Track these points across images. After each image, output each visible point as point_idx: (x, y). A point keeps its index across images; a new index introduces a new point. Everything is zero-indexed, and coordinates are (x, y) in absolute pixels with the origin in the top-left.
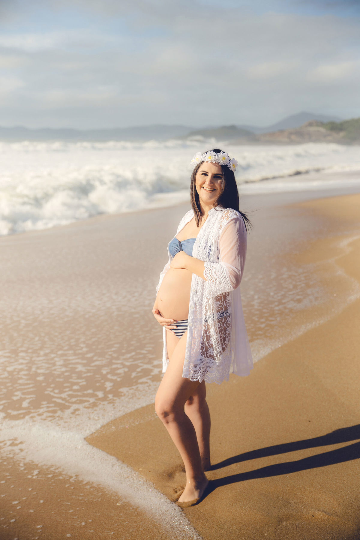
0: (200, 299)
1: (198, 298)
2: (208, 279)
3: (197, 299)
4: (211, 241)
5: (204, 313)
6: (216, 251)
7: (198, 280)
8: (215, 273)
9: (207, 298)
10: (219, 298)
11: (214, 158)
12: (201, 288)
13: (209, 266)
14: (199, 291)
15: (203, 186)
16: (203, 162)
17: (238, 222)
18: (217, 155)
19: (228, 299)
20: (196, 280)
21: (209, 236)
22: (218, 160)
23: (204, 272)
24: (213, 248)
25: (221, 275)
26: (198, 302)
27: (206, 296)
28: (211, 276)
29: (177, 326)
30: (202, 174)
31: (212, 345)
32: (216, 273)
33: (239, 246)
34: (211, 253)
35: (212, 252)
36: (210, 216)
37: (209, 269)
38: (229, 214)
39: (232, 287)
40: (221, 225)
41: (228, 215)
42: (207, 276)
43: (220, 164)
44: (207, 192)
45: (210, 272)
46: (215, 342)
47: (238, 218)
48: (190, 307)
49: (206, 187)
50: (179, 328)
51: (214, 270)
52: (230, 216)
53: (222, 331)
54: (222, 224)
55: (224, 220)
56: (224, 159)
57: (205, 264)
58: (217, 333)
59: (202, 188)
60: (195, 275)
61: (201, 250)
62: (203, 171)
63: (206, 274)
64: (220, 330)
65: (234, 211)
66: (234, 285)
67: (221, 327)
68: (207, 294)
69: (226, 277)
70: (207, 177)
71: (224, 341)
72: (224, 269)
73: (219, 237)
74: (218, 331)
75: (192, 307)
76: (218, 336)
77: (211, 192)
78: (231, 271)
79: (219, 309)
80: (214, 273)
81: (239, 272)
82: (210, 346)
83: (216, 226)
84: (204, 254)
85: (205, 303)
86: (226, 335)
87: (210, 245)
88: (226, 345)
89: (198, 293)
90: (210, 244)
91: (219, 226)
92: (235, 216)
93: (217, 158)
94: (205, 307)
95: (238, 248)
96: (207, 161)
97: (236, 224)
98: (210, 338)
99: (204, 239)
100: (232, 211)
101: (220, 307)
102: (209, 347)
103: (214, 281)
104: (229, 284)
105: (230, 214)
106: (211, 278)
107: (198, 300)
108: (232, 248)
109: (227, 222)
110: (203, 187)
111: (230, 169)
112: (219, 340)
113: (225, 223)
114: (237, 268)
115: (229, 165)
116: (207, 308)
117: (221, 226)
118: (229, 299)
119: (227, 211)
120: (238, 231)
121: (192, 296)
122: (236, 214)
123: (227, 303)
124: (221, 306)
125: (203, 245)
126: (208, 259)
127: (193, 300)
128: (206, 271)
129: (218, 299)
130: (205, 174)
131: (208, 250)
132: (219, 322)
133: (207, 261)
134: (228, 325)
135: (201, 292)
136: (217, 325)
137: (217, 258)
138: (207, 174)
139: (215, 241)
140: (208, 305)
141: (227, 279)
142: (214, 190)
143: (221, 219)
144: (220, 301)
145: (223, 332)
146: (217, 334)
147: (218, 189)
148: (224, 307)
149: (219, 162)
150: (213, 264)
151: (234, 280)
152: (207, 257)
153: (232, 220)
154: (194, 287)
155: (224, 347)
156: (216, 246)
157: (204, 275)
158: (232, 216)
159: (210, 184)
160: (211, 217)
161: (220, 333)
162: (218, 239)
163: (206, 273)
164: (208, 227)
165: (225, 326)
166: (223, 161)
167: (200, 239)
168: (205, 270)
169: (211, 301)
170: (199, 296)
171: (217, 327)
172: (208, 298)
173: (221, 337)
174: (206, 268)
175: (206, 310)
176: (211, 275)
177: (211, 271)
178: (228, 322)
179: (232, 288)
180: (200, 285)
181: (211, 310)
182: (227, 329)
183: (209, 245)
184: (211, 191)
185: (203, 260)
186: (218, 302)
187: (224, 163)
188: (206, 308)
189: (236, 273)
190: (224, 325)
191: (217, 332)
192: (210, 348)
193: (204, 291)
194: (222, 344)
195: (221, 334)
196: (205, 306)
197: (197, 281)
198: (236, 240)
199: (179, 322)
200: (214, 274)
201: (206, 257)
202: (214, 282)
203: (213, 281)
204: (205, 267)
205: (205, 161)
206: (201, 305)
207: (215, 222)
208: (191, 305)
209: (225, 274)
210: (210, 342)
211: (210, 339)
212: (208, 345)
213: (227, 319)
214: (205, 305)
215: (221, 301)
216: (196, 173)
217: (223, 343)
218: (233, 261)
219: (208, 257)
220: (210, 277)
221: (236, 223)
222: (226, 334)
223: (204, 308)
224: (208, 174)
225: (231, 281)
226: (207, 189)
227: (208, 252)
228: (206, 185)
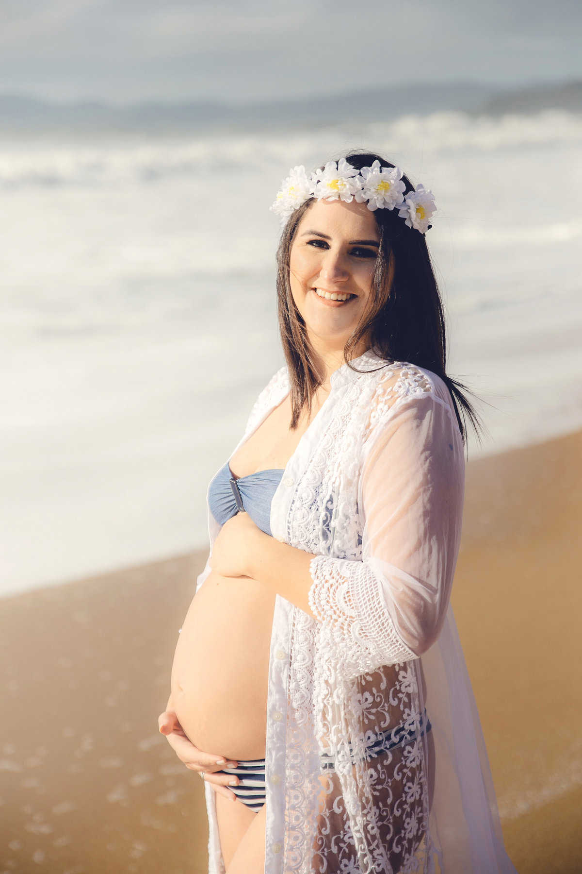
0: (303, 684)
1: (297, 682)
2: (324, 619)
3: (293, 686)
4: (335, 480)
5: (320, 734)
6: (353, 518)
7: (294, 618)
8: (347, 599)
9: (326, 682)
10: (369, 678)
11: (348, 186)
12: (305, 647)
13: (327, 573)
14: (300, 657)
15: (314, 286)
16: (312, 199)
17: (429, 415)
18: (360, 174)
19: (406, 682)
20: (287, 616)
21: (329, 463)
22: (365, 193)
23: (310, 593)
24: (340, 507)
25: (369, 608)
26: (297, 695)
27: (325, 677)
28: (335, 608)
29: (241, 777)
30: (311, 243)
31: (352, 850)
32: (350, 600)
33: (431, 500)
34: (333, 524)
35: (337, 521)
36: (336, 389)
37: (327, 585)
38: (397, 384)
39: (407, 649)
40: (369, 424)
41: (396, 388)
42: (320, 609)
43: (371, 207)
44: (328, 307)
45: (331, 595)
46: (360, 841)
47: (428, 400)
48: (272, 713)
49: (323, 289)
50: (247, 783)
51: (344, 587)
52: (402, 391)
53: (388, 796)
54: (373, 421)
55: (381, 406)
56: (387, 187)
57: (313, 563)
58: (364, 808)
59: (312, 292)
60: (285, 602)
61: (299, 515)
62: (312, 233)
63: (317, 601)
64: (377, 794)
65: (415, 374)
66: (416, 643)
67: (379, 781)
68: (325, 667)
69: (387, 614)
70: (324, 253)
71: (397, 831)
72: (379, 584)
73: (361, 467)
74: (371, 797)
75: (276, 716)
76: (368, 818)
77: (339, 306)
78: (404, 592)
79: (372, 717)
80: (342, 597)
81: (432, 597)
82: (347, 851)
83: (354, 427)
84: (311, 527)
85: (320, 699)
86: (403, 810)
87: (331, 496)
88: (405, 842)
89: (295, 665)
90: (330, 492)
91: (362, 426)
92: (419, 393)
93: (358, 184)
94: (320, 714)
95: (428, 506)
96: (325, 195)
97: (421, 422)
98: (344, 823)
99: (309, 475)
100: (410, 372)
101: (374, 711)
102: (343, 858)
103: (345, 627)
104: (398, 638)
105: (400, 383)
106: (334, 617)
107: (298, 689)
108: (406, 510)
109: (391, 413)
110: (315, 289)
111: (407, 223)
112: (376, 831)
113: (382, 415)
114: (425, 579)
115: (403, 209)
116: (329, 717)
117: (368, 427)
118: (409, 682)
119: (391, 373)
120: (426, 448)
121: (274, 675)
122: (423, 385)
123: (400, 695)
124: (379, 709)
125: (304, 496)
126: (322, 544)
127: (281, 691)
128: (317, 592)
129: (364, 685)
130: (321, 244)
131: (323, 514)
132: (372, 764)
133: (321, 554)
134: (410, 775)
135: (304, 660)
136: (367, 779)
137: (354, 541)
138: (326, 244)
139: (349, 483)
140: (332, 706)
141: (390, 621)
142: (353, 297)
143: (368, 403)
144: (374, 691)
145: (389, 801)
146: (365, 812)
147: (364, 295)
148: (388, 712)
149: (368, 201)
150: (341, 566)
151: (413, 625)
152: (321, 538)
153: (409, 406)
154: (281, 644)
155: (397, 850)
156: (353, 499)
157: (311, 603)
158: (408, 391)
159: (336, 276)
160: (339, 393)
161: (381, 805)
162: (357, 473)
163: (316, 597)
164: (325, 430)
165: (398, 778)
166: (380, 198)
167: (295, 475)
168: (313, 587)
169: (340, 694)
170: (299, 676)
171: (363, 786)
172: (331, 681)
173: (381, 818)
174: (316, 582)
175: (325, 725)
176: (333, 605)
177: (332, 590)
178: (408, 764)
179: (410, 651)
180: (301, 638)
181: (343, 724)
182: (406, 789)
183: (326, 494)
184: (342, 303)
185: (307, 550)
186: (367, 694)
187: (385, 203)
188: (324, 717)
189: (422, 598)
190: (391, 776)
191: (364, 801)
192: (345, 861)
193: (317, 656)
194: (389, 845)
195: (383, 809)
196: (319, 711)
197: (291, 620)
198: (420, 478)
199: (246, 765)
200: (342, 601)
201: (317, 537)
202: (345, 632)
203: (342, 628)
204: (313, 576)
205: (319, 196)
206: (308, 707)
207: (349, 414)
208: (274, 707)
209: (383, 603)
210: (346, 839)
211: (346, 827)
212: (340, 849)
213: (405, 753)
214: (322, 705)
215: (379, 690)
216: (291, 239)
217: (392, 839)
218: (410, 555)
219: (325, 536)
220: (330, 612)
221: (420, 417)
222: (405, 806)
223: (319, 717)
224: (329, 242)
225: (403, 626)
226: (327, 296)
227: (325, 522)
228: (324, 282)
